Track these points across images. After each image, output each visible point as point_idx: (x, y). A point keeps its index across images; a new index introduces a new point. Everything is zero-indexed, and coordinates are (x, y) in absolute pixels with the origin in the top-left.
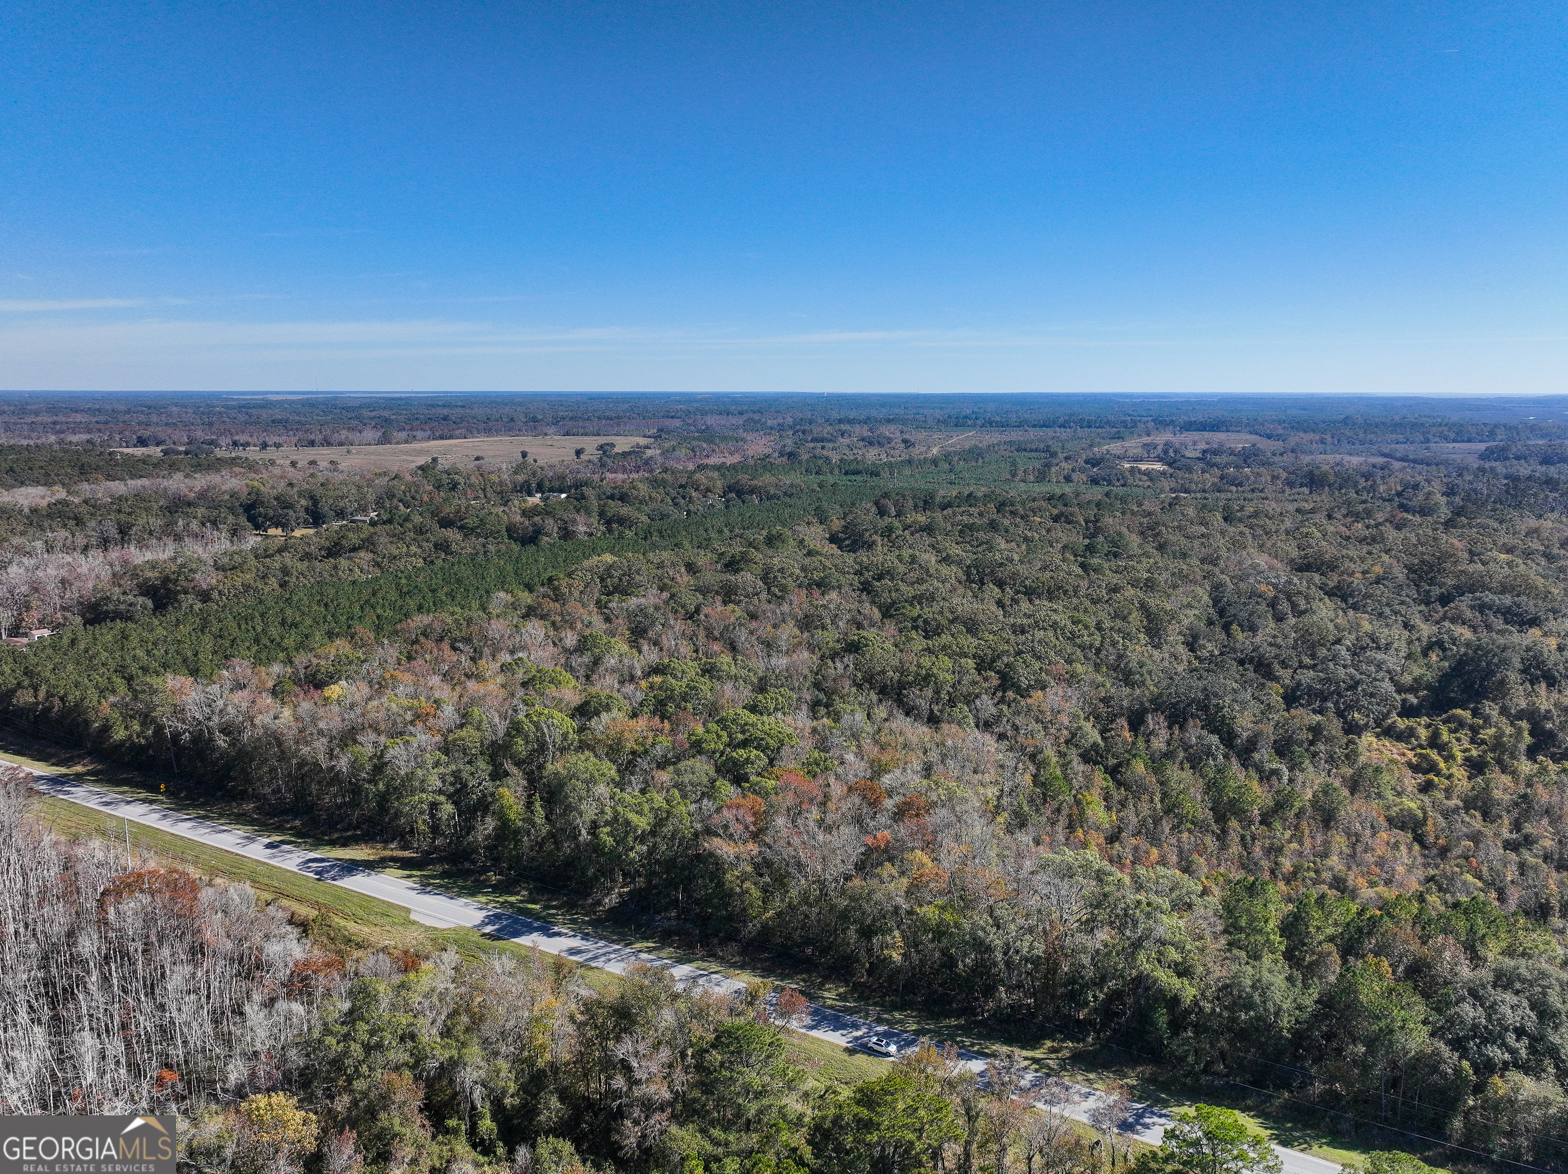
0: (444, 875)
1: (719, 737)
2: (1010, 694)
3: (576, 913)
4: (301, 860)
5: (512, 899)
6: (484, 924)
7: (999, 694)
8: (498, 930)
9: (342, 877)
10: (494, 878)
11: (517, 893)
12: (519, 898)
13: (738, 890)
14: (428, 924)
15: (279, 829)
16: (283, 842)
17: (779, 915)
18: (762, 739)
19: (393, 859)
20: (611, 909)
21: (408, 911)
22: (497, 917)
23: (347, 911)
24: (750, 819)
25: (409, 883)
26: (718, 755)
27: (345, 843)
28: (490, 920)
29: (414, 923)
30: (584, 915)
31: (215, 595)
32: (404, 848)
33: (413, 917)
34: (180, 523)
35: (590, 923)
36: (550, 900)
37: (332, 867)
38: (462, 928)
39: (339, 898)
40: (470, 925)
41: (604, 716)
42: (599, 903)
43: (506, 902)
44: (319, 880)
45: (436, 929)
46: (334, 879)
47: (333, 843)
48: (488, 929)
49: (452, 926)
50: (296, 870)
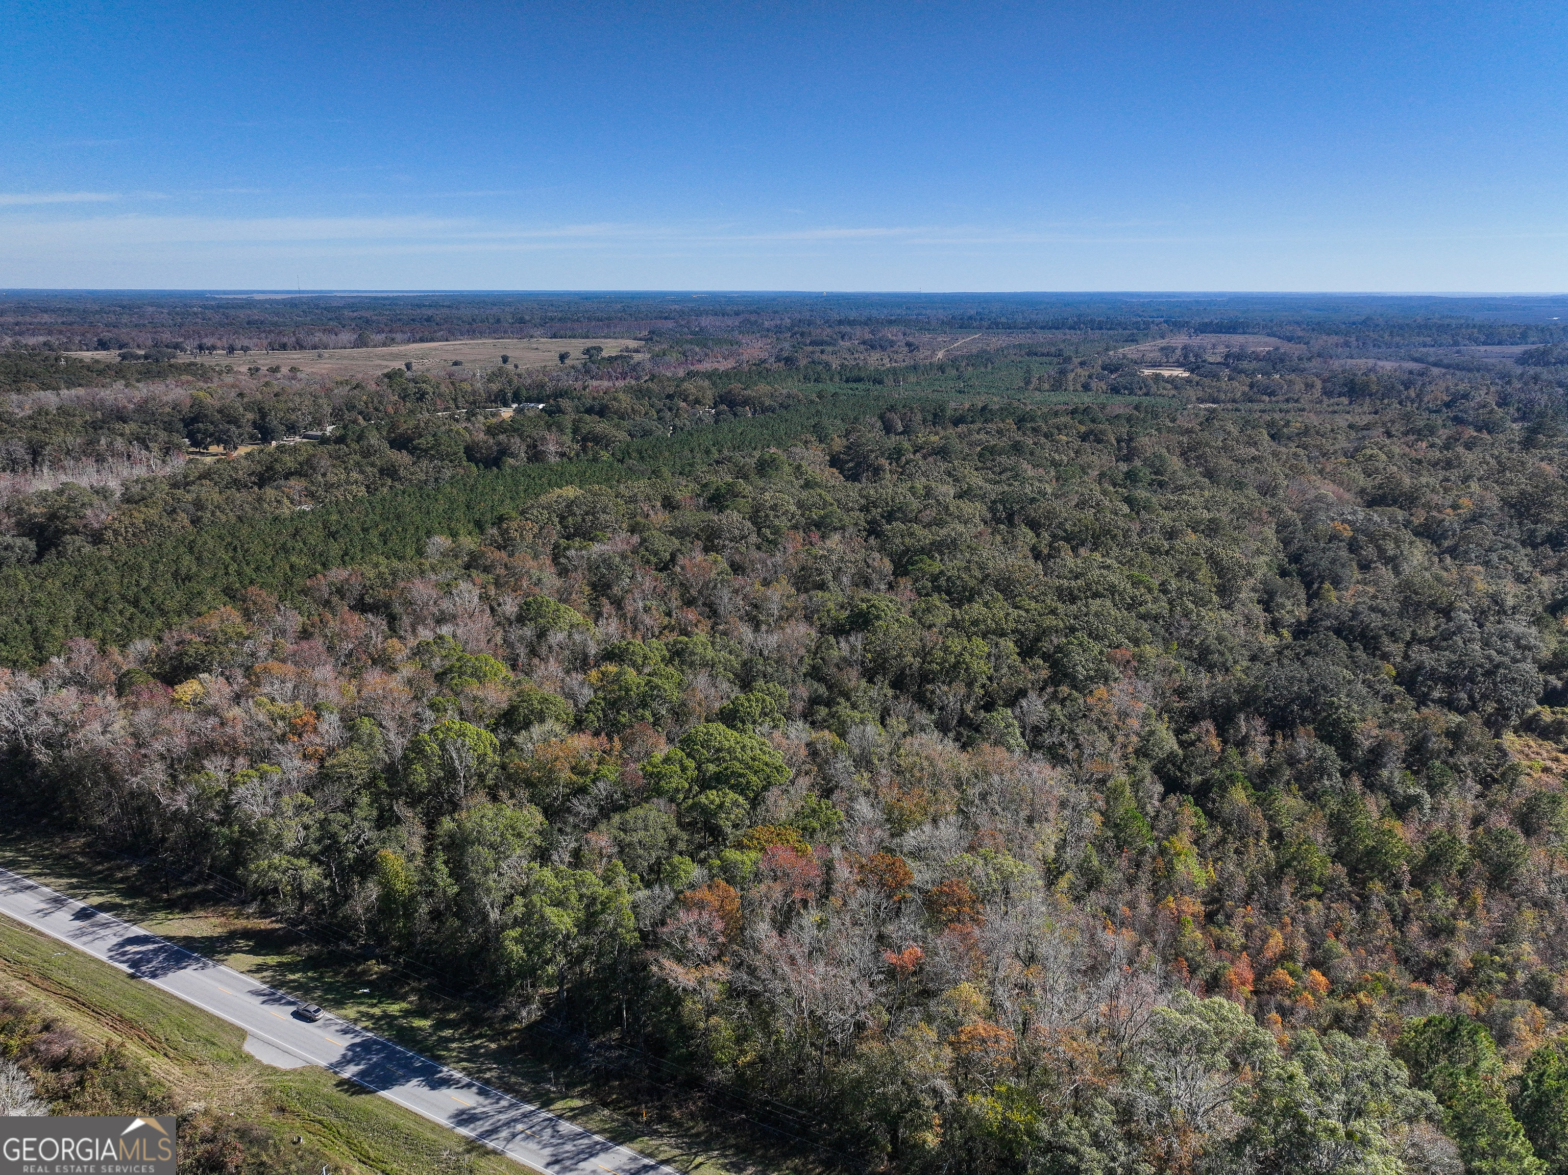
0: (311, 963)
1: (684, 769)
2: (1064, 690)
3: (480, 1036)
4: (116, 940)
5: (394, 1008)
6: (345, 1061)
7: (1050, 690)
8: (362, 1074)
9: (165, 970)
10: (376, 968)
11: (403, 998)
12: (404, 1005)
13: (702, 1025)
14: (266, 1061)
15: (104, 882)
16: (101, 908)
17: (762, 1059)
18: (741, 775)
19: (246, 934)
20: (530, 1027)
21: (242, 1034)
22: (366, 1046)
23: (160, 1033)
24: (719, 926)
25: (255, 983)
26: (681, 796)
27: (185, 905)
28: (356, 1053)
29: (248, 1058)
30: (492, 1040)
31: (109, 535)
32: (264, 913)
33: (249, 1047)
34: (103, 441)
35: (494, 1056)
36: (447, 1009)
37: (156, 952)
38: (313, 1068)
39: (151, 1009)
40: (323, 1064)
41: (537, 730)
42: (512, 1017)
43: (386, 1015)
44: (132, 976)
45: (275, 1070)
46: (154, 976)
47: (171, 906)
48: (349, 1072)
49: (298, 1064)
50: (104, 958)
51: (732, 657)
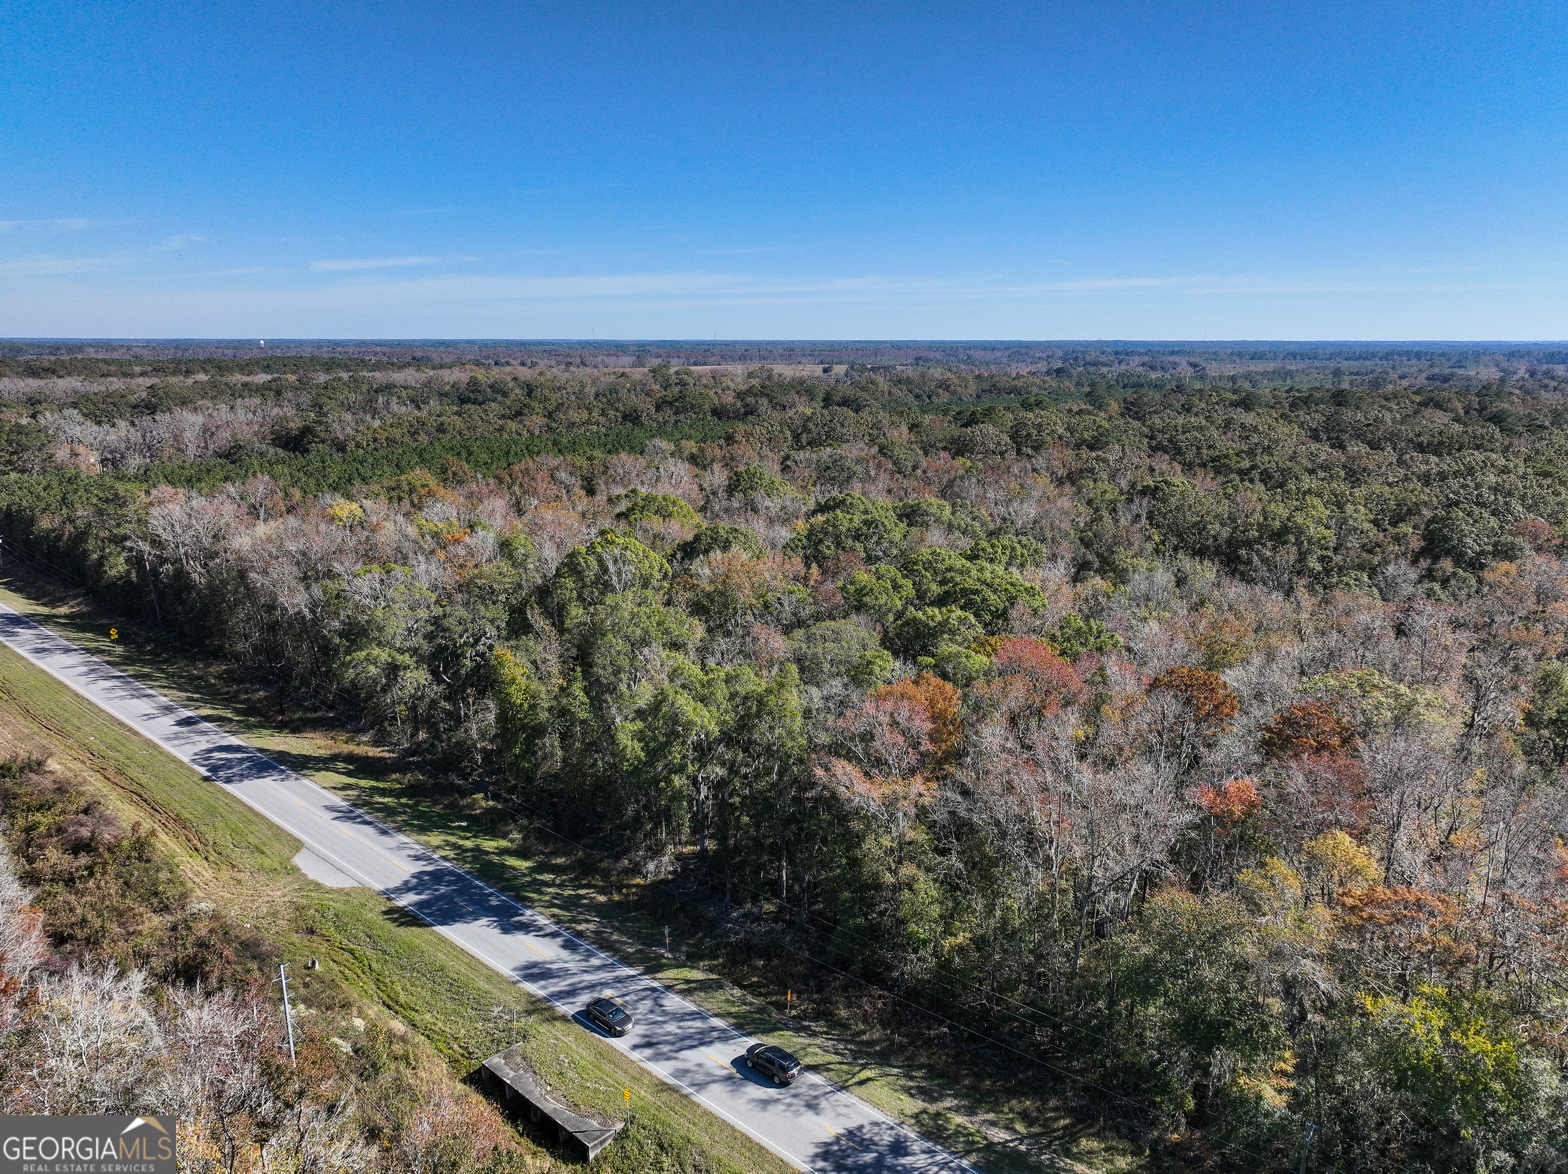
0: (412, 791)
1: (896, 587)
2: (1447, 565)
3: (588, 886)
4: (206, 746)
5: (489, 845)
6: (406, 888)
7: (1424, 563)
8: (420, 905)
9: (242, 777)
10: (482, 802)
11: (504, 836)
12: (504, 843)
13: (889, 878)
14: (311, 877)
15: (227, 701)
16: (207, 719)
18: (977, 592)
19: (349, 758)
20: (655, 885)
21: (298, 845)
22: (437, 876)
23: (210, 837)
25: (337, 800)
26: (891, 617)
27: (296, 728)
28: (419, 883)
29: (296, 869)
30: (602, 892)
32: (376, 743)
33: (299, 860)
35: (600, 910)
36: (555, 854)
37: (242, 760)
38: (363, 890)
39: (211, 811)
40: (380, 887)
42: (636, 869)
43: (477, 849)
44: (206, 779)
45: (318, 886)
46: (228, 780)
47: (281, 727)
48: (406, 900)
49: (348, 884)
50: (186, 759)
51: (977, 524)
